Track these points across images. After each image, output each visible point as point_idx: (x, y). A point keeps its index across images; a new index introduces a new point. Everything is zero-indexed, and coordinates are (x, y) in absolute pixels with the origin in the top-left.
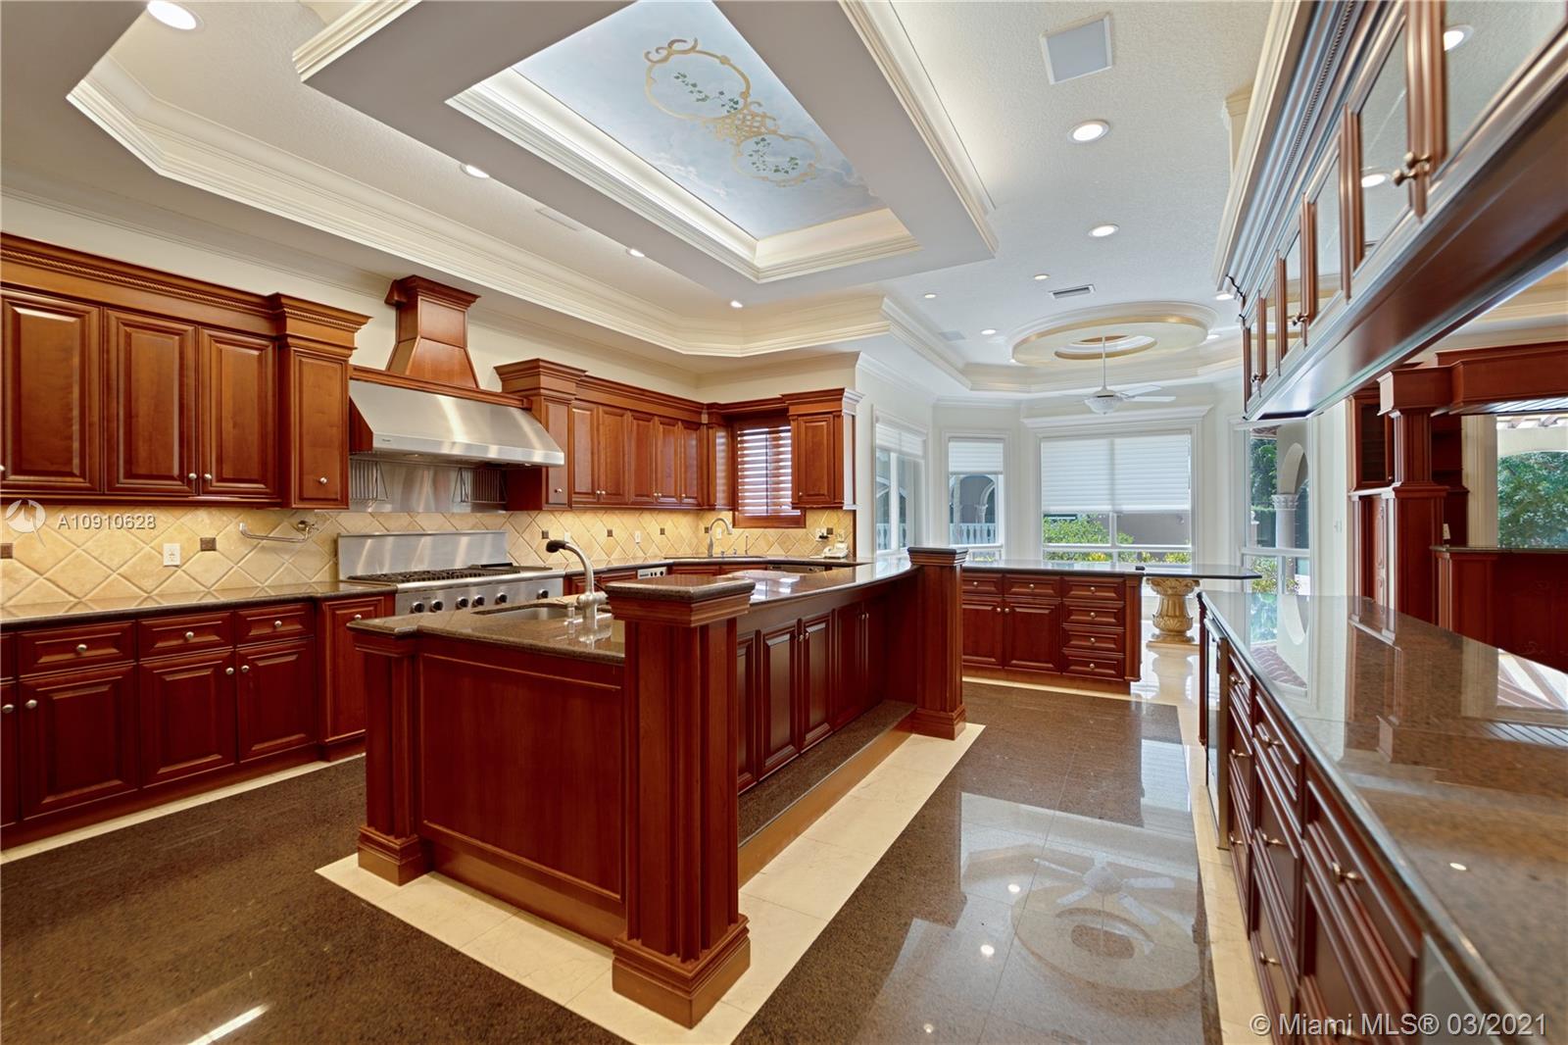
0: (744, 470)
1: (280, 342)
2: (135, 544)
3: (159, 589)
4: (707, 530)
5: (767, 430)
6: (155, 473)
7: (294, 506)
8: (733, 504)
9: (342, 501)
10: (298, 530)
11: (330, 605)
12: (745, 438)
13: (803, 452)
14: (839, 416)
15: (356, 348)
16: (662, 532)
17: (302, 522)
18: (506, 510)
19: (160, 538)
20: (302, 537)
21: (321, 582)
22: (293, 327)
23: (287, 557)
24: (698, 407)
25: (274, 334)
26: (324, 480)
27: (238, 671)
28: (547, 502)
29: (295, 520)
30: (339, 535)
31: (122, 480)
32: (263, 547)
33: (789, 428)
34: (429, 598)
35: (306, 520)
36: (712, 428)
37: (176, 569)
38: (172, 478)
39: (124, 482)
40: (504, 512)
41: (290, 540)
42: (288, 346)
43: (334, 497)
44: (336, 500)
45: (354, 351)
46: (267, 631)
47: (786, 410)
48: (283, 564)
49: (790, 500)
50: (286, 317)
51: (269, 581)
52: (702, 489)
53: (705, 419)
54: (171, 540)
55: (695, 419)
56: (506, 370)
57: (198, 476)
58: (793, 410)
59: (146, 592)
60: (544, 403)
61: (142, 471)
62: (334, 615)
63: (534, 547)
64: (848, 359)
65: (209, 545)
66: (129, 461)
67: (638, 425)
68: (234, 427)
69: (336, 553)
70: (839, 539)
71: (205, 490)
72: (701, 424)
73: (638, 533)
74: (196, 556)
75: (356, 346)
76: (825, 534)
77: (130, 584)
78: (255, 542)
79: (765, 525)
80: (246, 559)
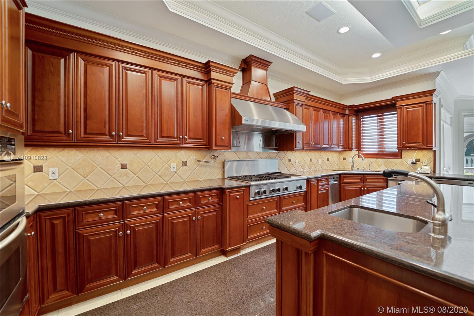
0: (363, 133)
1: (209, 82)
2: (163, 163)
3: (170, 181)
4: (344, 159)
5: (377, 115)
6: (169, 136)
7: (214, 149)
8: (359, 148)
9: (228, 147)
10: (212, 158)
11: (228, 191)
12: (364, 120)
13: (405, 122)
14: (431, 104)
15: (234, 84)
16: (328, 160)
17: (213, 155)
18: (277, 151)
19: (170, 161)
20: (213, 161)
21: (219, 179)
22: (214, 75)
23: (208, 169)
24: (344, 107)
25: (206, 80)
26: (223, 138)
27: (197, 218)
28: (296, 147)
29: (211, 154)
30: (225, 160)
31: (159, 139)
32: (201, 165)
33: (396, 112)
34: (261, 188)
35: (214, 154)
36: (351, 116)
37: (175, 173)
38: (174, 138)
39: (160, 140)
40: (276, 151)
41: (210, 163)
42: (211, 83)
43: (226, 145)
44: (227, 146)
45: (233, 85)
46: (206, 201)
47: (396, 104)
48: (207, 171)
49: (397, 146)
50: (211, 71)
51: (203, 178)
52: (346, 141)
53: (347, 112)
54: (173, 162)
55: (343, 113)
56: (277, 94)
57: (183, 137)
58: (399, 104)
59: (166, 182)
60: (295, 106)
61: (165, 135)
62: (230, 195)
63: (286, 165)
64: (433, 75)
65: (185, 164)
66: (161, 131)
67: (325, 115)
68: (194, 117)
69: (224, 167)
70: (424, 164)
71: (185, 143)
72: (345, 114)
73: (320, 160)
74: (181, 168)
75: (234, 83)
76: (415, 162)
77: (161, 179)
78: (199, 163)
79: (377, 157)
80: (196, 169)
